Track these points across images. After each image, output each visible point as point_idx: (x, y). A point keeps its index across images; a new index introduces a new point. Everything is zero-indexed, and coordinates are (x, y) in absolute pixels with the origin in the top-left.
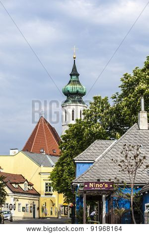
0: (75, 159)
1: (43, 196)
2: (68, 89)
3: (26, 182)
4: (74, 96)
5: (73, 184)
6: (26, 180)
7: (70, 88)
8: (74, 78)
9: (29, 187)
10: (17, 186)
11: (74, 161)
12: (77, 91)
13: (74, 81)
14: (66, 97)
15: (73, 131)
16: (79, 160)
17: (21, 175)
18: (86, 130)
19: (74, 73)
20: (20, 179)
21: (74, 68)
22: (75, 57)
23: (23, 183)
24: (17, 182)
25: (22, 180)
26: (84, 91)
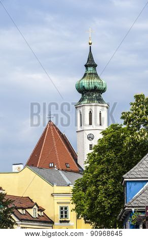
0: (124, 176)
1: (57, 223)
2: (83, 85)
3: (35, 207)
4: (91, 94)
5: (126, 208)
6: (36, 204)
7: (86, 83)
8: (90, 69)
9: (39, 213)
10: (24, 212)
11: (124, 178)
12: (95, 87)
13: (90, 74)
14: (81, 94)
15: (109, 139)
16: (130, 178)
17: (28, 197)
18: (128, 139)
19: (91, 63)
20: (29, 203)
21: (90, 57)
22: (91, 42)
23: (32, 208)
24: (24, 206)
25: (30, 204)
26: (104, 86)
